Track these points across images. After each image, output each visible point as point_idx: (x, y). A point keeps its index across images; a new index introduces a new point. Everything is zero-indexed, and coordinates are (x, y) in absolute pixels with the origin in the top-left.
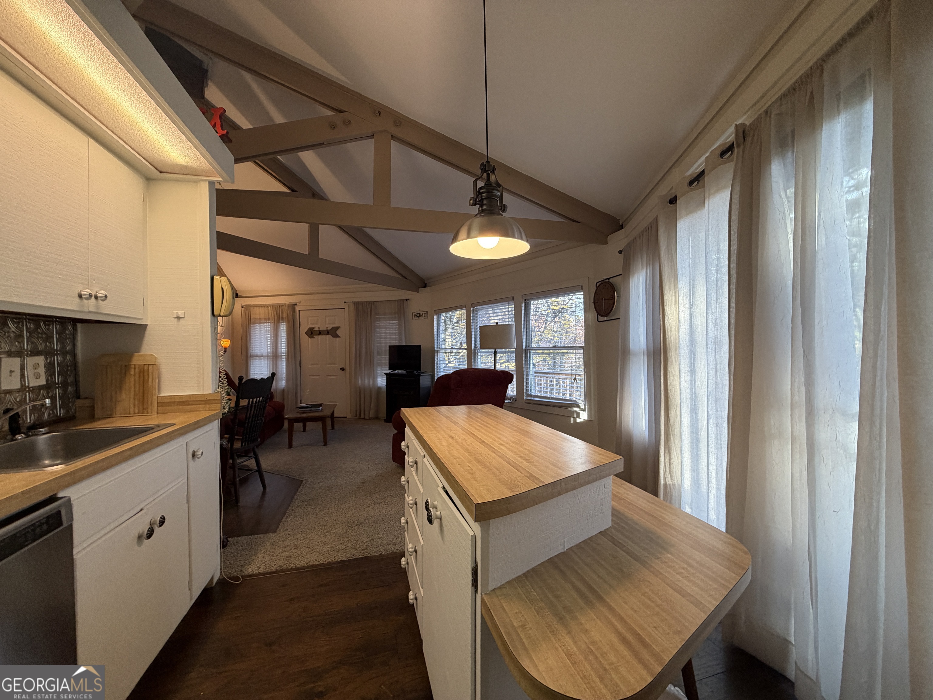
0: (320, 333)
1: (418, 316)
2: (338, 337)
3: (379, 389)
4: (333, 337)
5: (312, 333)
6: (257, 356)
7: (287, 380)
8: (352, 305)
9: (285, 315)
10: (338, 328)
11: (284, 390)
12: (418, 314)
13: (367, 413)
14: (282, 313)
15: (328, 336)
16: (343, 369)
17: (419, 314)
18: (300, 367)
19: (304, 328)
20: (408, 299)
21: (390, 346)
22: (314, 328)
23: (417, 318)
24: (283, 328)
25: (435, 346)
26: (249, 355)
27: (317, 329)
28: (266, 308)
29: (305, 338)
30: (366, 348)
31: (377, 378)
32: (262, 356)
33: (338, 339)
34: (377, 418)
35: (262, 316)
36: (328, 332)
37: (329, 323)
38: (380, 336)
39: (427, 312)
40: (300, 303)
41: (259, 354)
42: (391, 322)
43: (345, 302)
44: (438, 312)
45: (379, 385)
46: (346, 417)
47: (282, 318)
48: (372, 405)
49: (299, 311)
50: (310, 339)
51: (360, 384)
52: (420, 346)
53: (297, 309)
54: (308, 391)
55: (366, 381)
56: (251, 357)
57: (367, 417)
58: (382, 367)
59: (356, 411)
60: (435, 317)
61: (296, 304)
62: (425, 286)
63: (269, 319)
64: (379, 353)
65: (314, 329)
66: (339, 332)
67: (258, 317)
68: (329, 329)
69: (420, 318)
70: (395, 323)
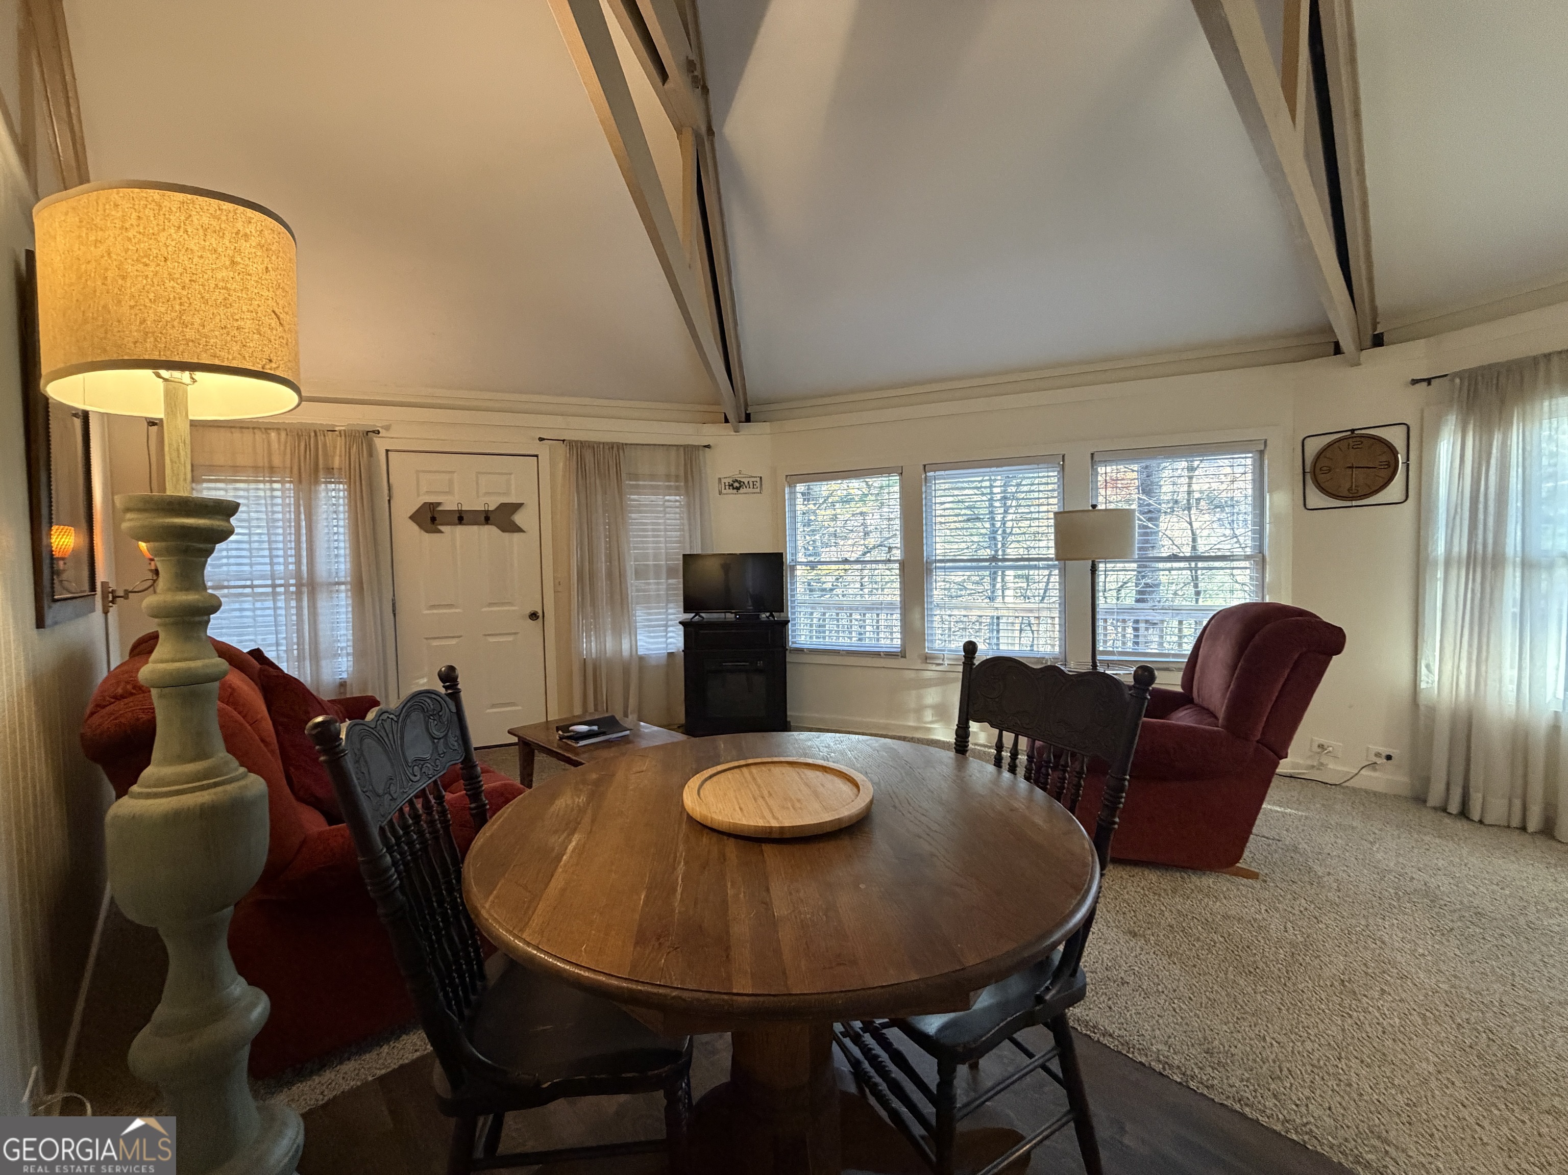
0: (460, 518)
1: (736, 486)
2: (519, 530)
4: (503, 530)
5: (433, 519)
6: (230, 585)
7: (358, 655)
8: (561, 447)
9: (335, 460)
10: (517, 507)
12: (735, 481)
15: (487, 527)
16: (534, 616)
17: (740, 482)
19: (406, 504)
20: (708, 446)
22: (439, 504)
23: (735, 491)
24: (333, 498)
25: (787, 556)
27: (450, 507)
29: (408, 531)
33: (516, 536)
36: (486, 518)
37: (488, 494)
38: (646, 530)
39: (761, 478)
40: (387, 428)
41: (239, 578)
42: (668, 497)
43: (541, 439)
44: (793, 479)
47: (329, 470)
49: (388, 451)
50: (425, 534)
51: (594, 653)
53: (381, 445)
58: (648, 608)
60: (787, 490)
61: (379, 432)
62: (749, 420)
65: (440, 508)
66: (519, 518)
68: (489, 508)
69: (741, 491)
70: (676, 501)
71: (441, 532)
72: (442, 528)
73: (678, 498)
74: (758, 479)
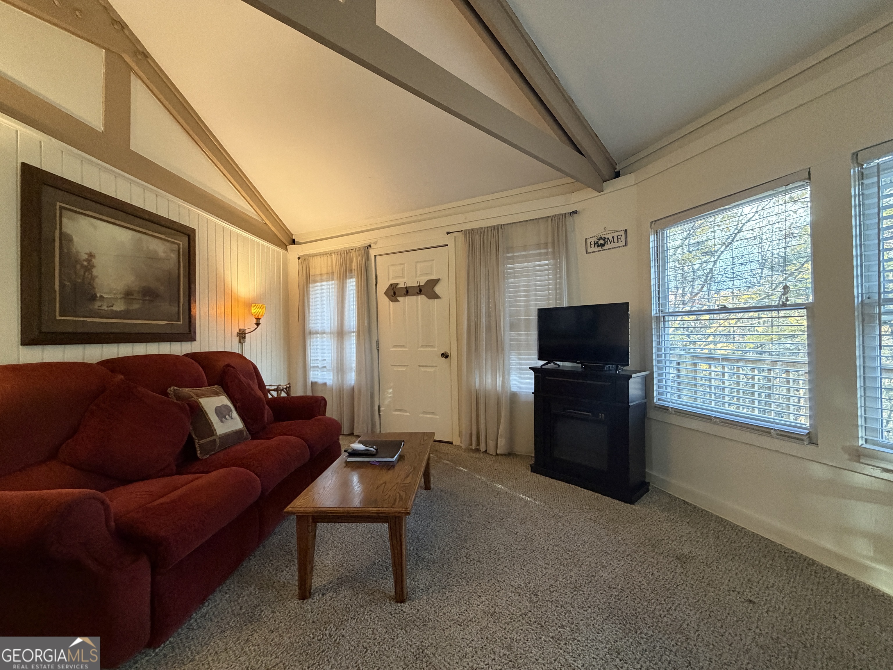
0: (407, 292)
2: (438, 297)
3: (514, 397)
4: (429, 298)
5: (395, 293)
6: (316, 333)
7: (359, 372)
8: (461, 236)
9: (354, 265)
10: (436, 282)
11: (353, 389)
13: (491, 444)
14: (351, 262)
15: (420, 297)
16: (445, 356)
18: (378, 350)
19: (383, 286)
20: (576, 212)
21: (540, 311)
22: (397, 284)
24: (352, 284)
25: (653, 307)
26: (307, 331)
27: (401, 285)
28: (329, 257)
29: (384, 301)
30: (488, 316)
31: (509, 374)
32: (324, 333)
33: (437, 301)
34: (510, 454)
35: (324, 271)
36: (419, 290)
37: (422, 275)
38: (517, 292)
40: (376, 243)
41: (320, 330)
42: (538, 263)
43: (448, 233)
44: (660, 225)
45: (514, 389)
46: (451, 443)
47: (351, 271)
48: (501, 428)
49: (375, 256)
50: (391, 302)
51: (477, 385)
52: (627, 304)
53: (372, 253)
54: (391, 391)
55: (489, 381)
56: (310, 333)
57: (492, 451)
58: (520, 354)
59: (471, 434)
60: (652, 238)
61: (370, 246)
62: (617, 175)
63: (333, 273)
64: (513, 327)
65: (399, 286)
66: (438, 289)
67: (318, 272)
68: (422, 284)
70: (547, 265)
71: (398, 301)
72: (399, 298)
73: (547, 262)
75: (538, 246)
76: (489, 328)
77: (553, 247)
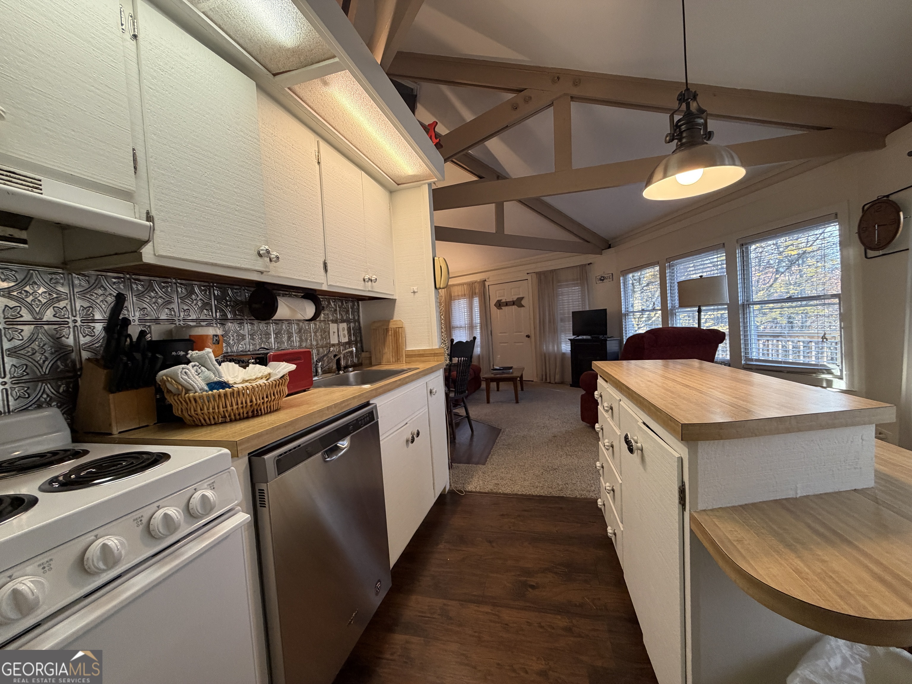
0: (507, 304)
1: (602, 279)
2: (523, 306)
3: (564, 354)
4: (519, 307)
5: (500, 305)
6: (457, 327)
7: (482, 347)
8: (534, 275)
9: (477, 291)
10: (522, 298)
11: (479, 355)
12: (602, 277)
13: (552, 378)
14: (475, 289)
15: (513, 307)
16: (528, 336)
17: (604, 277)
18: (492, 335)
19: (493, 302)
20: (591, 263)
21: (573, 312)
22: (501, 300)
23: (601, 281)
24: (476, 302)
25: (623, 309)
26: (451, 327)
27: (504, 301)
28: (463, 286)
29: (494, 309)
30: (549, 314)
31: (561, 344)
32: (461, 327)
33: (522, 308)
34: (562, 383)
35: (460, 294)
36: (513, 303)
37: (514, 295)
38: (563, 303)
39: (612, 274)
40: (488, 278)
41: (459, 325)
42: (574, 288)
43: (528, 274)
44: (625, 273)
45: (564, 351)
46: (533, 381)
47: (475, 293)
48: (557, 370)
49: (489, 285)
50: (498, 310)
51: (545, 350)
52: (605, 310)
53: (487, 284)
54: (499, 356)
55: (551, 347)
56: (453, 328)
57: (552, 381)
58: (566, 334)
59: (542, 375)
60: (621, 278)
61: (486, 280)
62: (610, 247)
63: (465, 295)
64: (562, 320)
65: (502, 301)
66: (523, 302)
67: (456, 294)
68: (514, 300)
69: (605, 281)
70: (577, 289)
71: (502, 309)
72: (502, 308)
73: (578, 288)
74: (611, 275)
75: (573, 280)
76: (550, 322)
77: (581, 280)
